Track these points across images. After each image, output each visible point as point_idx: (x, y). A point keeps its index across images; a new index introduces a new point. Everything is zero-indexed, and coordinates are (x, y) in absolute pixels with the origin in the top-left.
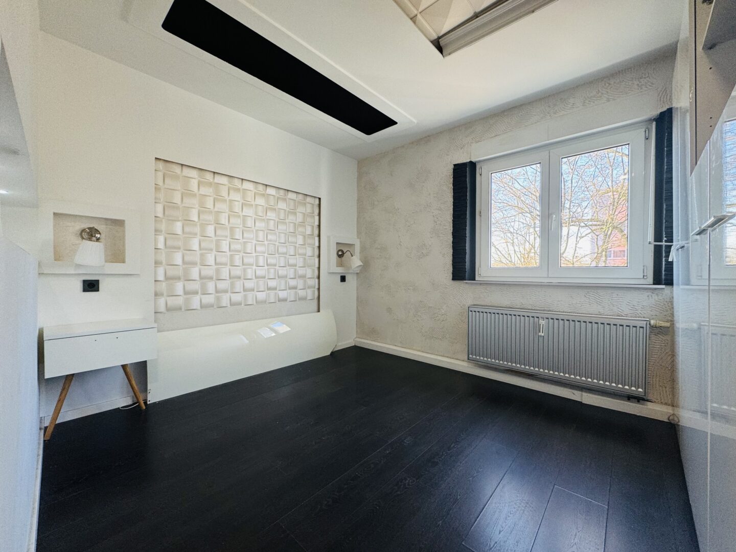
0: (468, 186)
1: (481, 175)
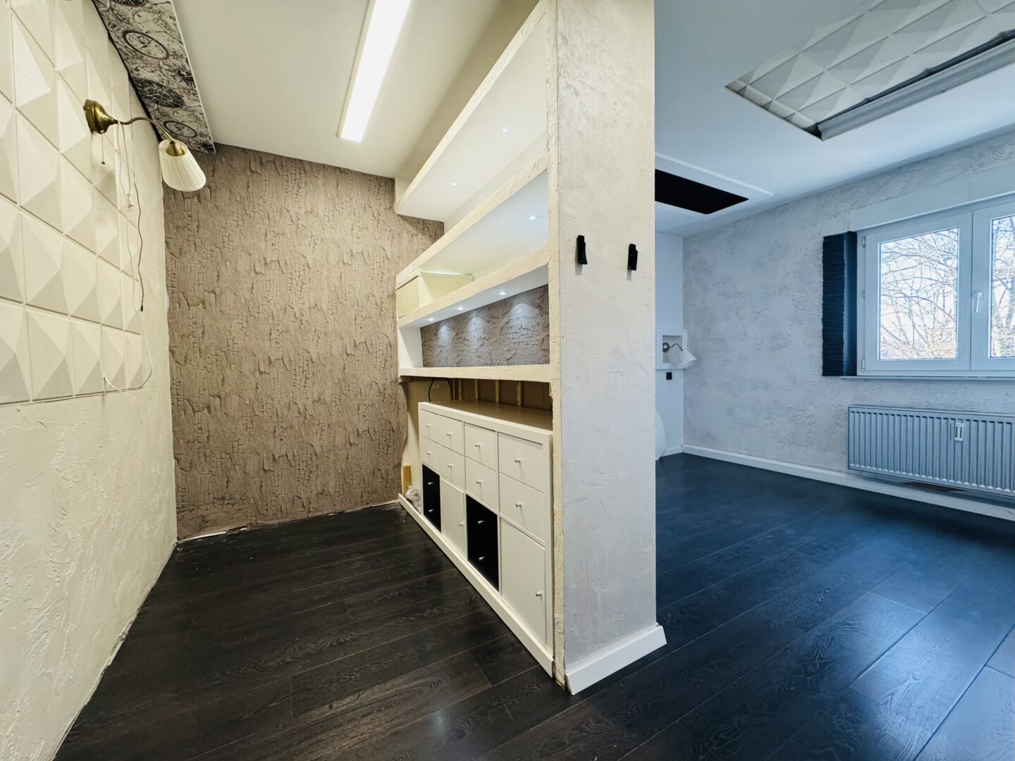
0: (846, 262)
1: (864, 246)
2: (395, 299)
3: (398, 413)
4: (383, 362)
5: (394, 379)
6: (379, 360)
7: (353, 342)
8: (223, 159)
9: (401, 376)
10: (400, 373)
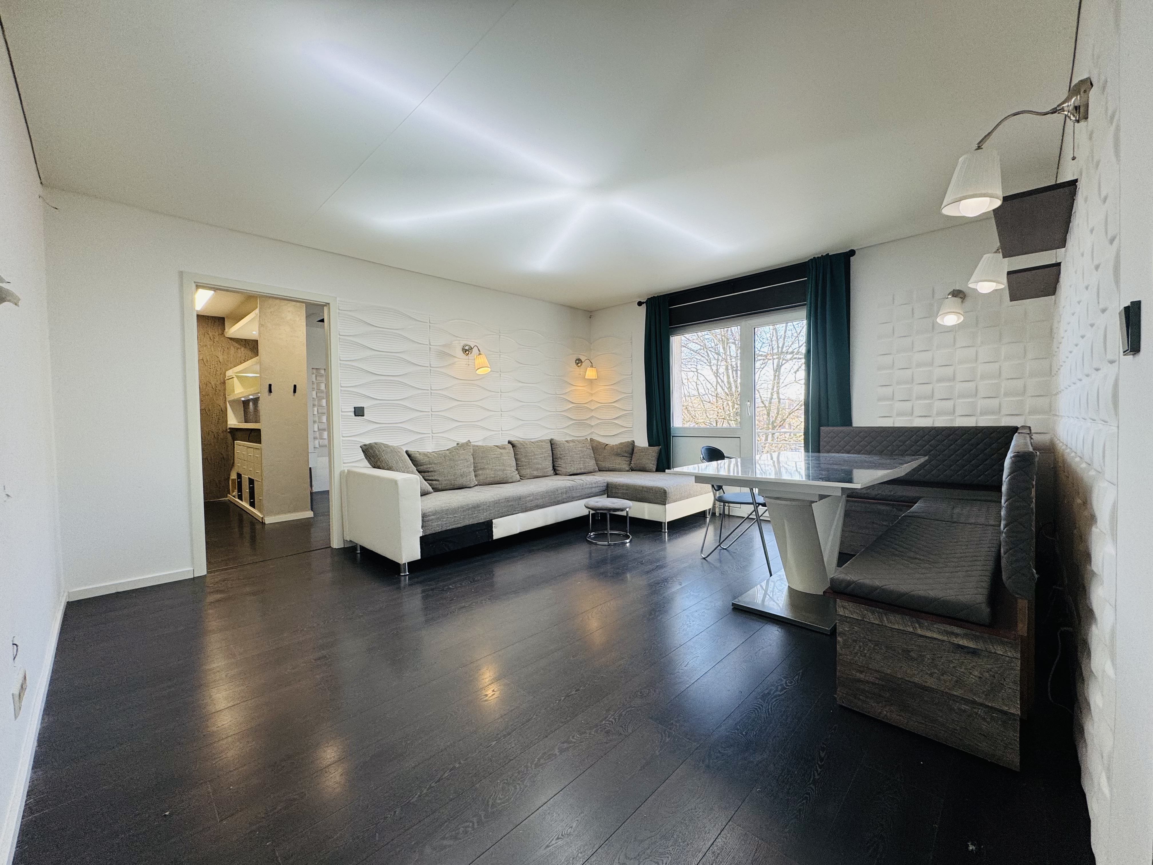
2: (225, 387)
3: (227, 449)
4: (217, 420)
5: (225, 429)
6: (214, 419)
9: (229, 428)
10: (229, 427)
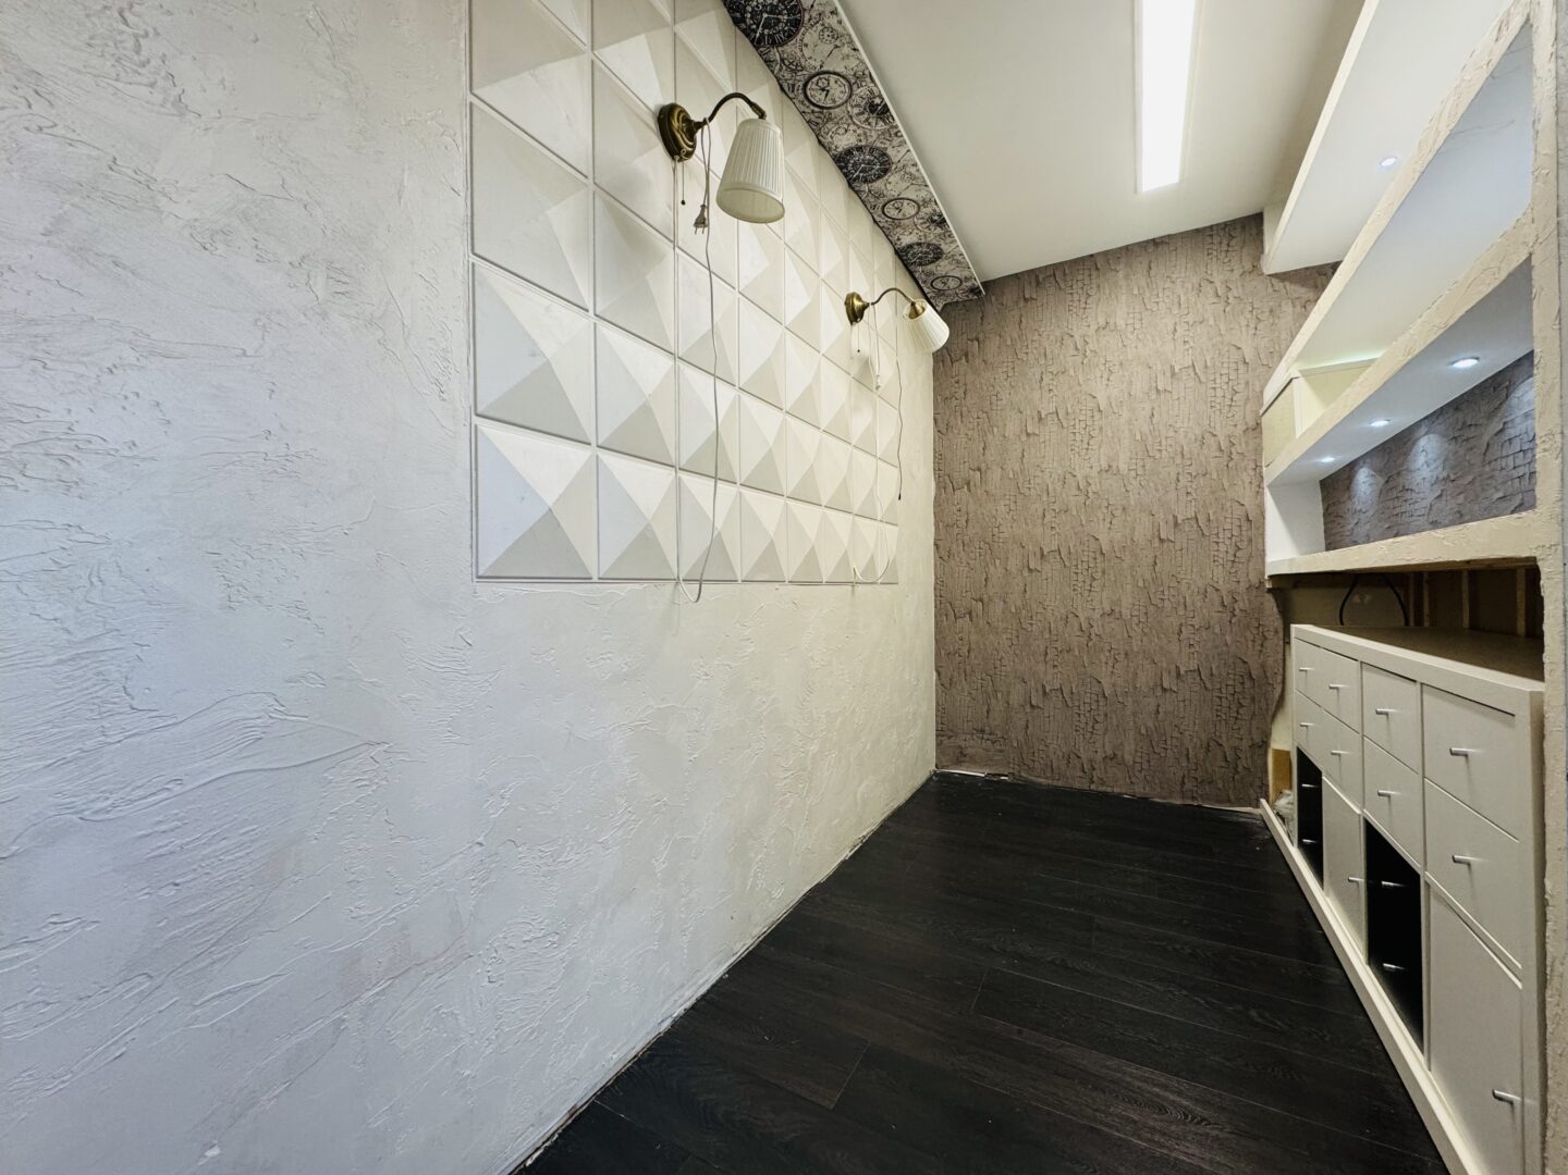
2: (1261, 433)
3: (1262, 645)
4: (1231, 552)
5: (1254, 580)
6: (1222, 548)
7: (1171, 518)
8: (993, 298)
9: (1271, 577)
10: (1270, 571)
